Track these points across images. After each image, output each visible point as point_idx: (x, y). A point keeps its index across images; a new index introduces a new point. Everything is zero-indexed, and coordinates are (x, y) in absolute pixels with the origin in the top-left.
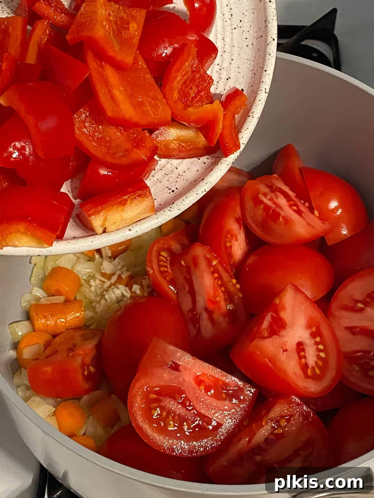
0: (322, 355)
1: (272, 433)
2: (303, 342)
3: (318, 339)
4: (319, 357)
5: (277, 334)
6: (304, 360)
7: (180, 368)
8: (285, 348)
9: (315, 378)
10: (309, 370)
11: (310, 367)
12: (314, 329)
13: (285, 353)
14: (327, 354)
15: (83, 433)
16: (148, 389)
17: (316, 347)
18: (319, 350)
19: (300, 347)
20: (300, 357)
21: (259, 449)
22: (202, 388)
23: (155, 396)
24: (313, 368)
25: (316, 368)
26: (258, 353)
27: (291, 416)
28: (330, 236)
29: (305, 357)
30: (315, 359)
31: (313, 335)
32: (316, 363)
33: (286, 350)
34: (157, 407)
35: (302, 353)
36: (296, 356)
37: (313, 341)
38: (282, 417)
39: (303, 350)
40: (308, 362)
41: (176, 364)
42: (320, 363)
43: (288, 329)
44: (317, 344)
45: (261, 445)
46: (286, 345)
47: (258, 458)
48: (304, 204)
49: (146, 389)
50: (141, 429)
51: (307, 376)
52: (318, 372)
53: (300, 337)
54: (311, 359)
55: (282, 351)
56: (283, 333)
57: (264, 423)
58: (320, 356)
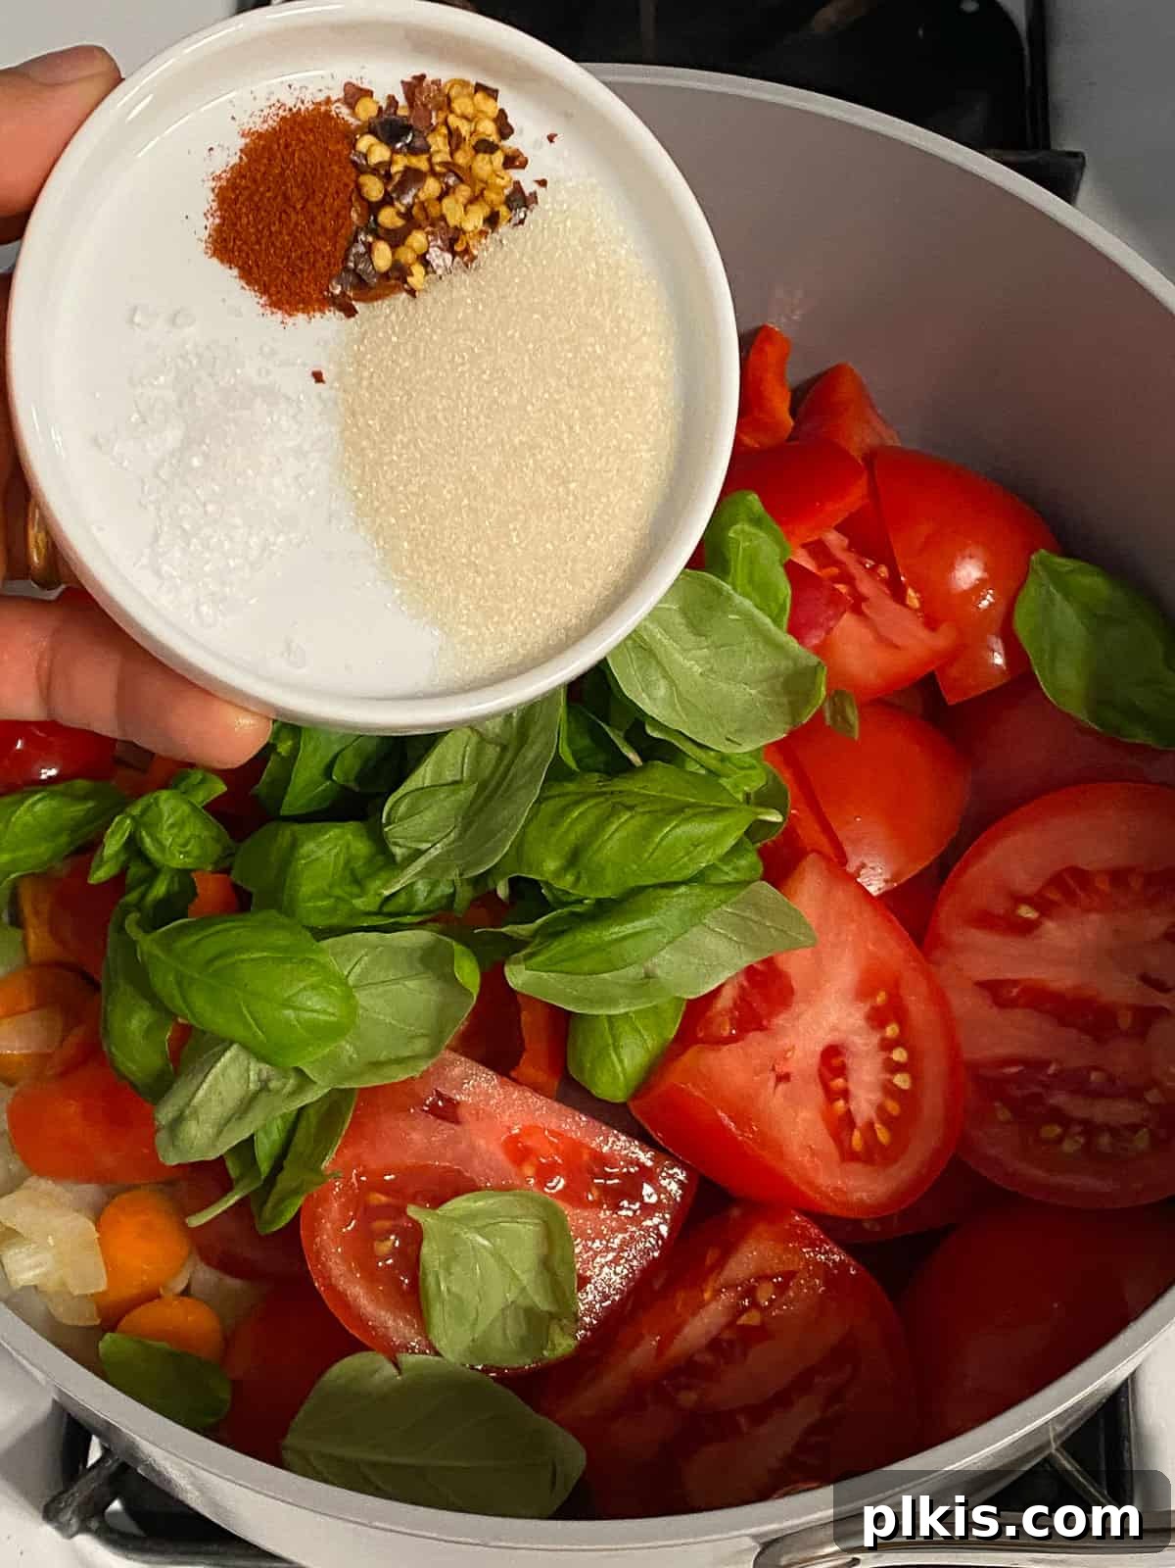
0: (902, 1081)
1: (730, 1324)
2: (843, 1047)
3: (892, 1030)
4: (890, 1090)
5: (761, 1028)
6: (840, 1104)
7: (462, 1112)
8: (782, 1069)
9: (873, 1156)
10: (857, 1134)
11: (859, 1121)
12: (881, 998)
13: (782, 1087)
14: (915, 1079)
15: (181, 1287)
16: (364, 1178)
17: (883, 1055)
18: (896, 1068)
19: (833, 1061)
20: (831, 1095)
21: (689, 1370)
22: (529, 1170)
23: (383, 1199)
24: (870, 1125)
25: (877, 1126)
26: (696, 1094)
27: (789, 1276)
28: (954, 672)
29: (845, 1094)
30: (876, 1096)
31: (877, 1019)
32: (881, 1109)
33: (783, 1078)
34: (391, 1232)
35: (839, 1082)
36: (817, 1093)
37: (875, 1039)
38: (763, 1277)
39: (842, 1071)
40: (852, 1108)
41: (449, 1101)
42: (893, 1107)
43: (798, 1007)
44: (887, 1045)
45: (697, 1358)
46: (786, 1059)
47: (688, 1398)
48: (873, 570)
49: (358, 1176)
50: (341, 1298)
51: (848, 1155)
52: (883, 1135)
53: (834, 1028)
54: (864, 1098)
55: (772, 1083)
56: (780, 1020)
57: (707, 1296)
58: (896, 1086)
